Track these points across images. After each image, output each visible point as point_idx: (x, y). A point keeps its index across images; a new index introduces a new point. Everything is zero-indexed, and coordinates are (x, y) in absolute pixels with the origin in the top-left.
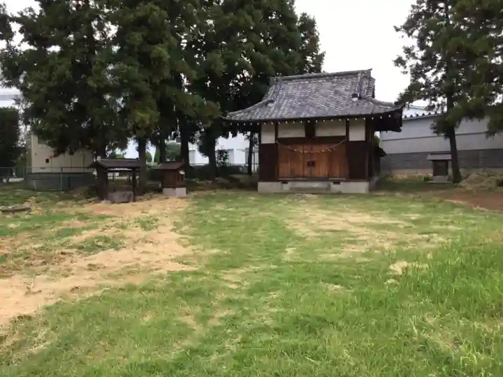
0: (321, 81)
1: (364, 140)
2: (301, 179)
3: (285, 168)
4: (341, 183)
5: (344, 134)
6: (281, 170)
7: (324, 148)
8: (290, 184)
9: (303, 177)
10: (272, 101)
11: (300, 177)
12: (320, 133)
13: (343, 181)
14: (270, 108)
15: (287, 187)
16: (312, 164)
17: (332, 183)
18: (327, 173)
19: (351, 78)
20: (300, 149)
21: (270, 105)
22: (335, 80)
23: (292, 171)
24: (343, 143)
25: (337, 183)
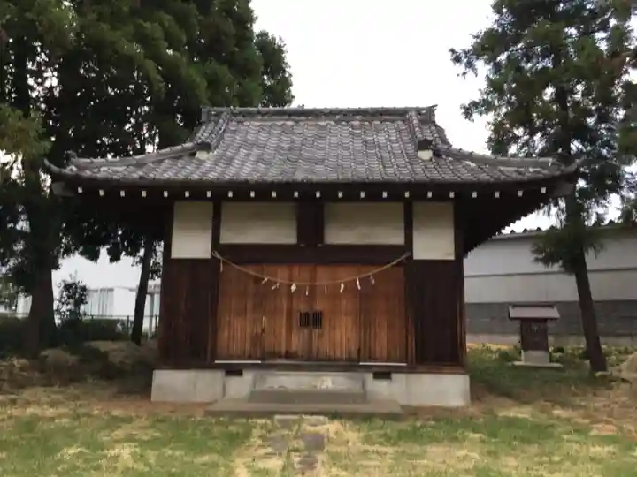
0: (323, 123)
1: (452, 257)
2: (280, 361)
3: (235, 330)
4: (394, 376)
5: (398, 239)
6: (224, 334)
7: (345, 279)
8: (248, 376)
9: (288, 355)
10: (206, 147)
11: (280, 357)
12: (337, 236)
13: (399, 370)
14: (202, 162)
15: (240, 386)
16: (312, 320)
17: (370, 376)
18: (354, 348)
19: (393, 121)
20: (279, 276)
21: (201, 155)
22: (356, 123)
23: (257, 339)
24: (399, 264)
25: (383, 374)
